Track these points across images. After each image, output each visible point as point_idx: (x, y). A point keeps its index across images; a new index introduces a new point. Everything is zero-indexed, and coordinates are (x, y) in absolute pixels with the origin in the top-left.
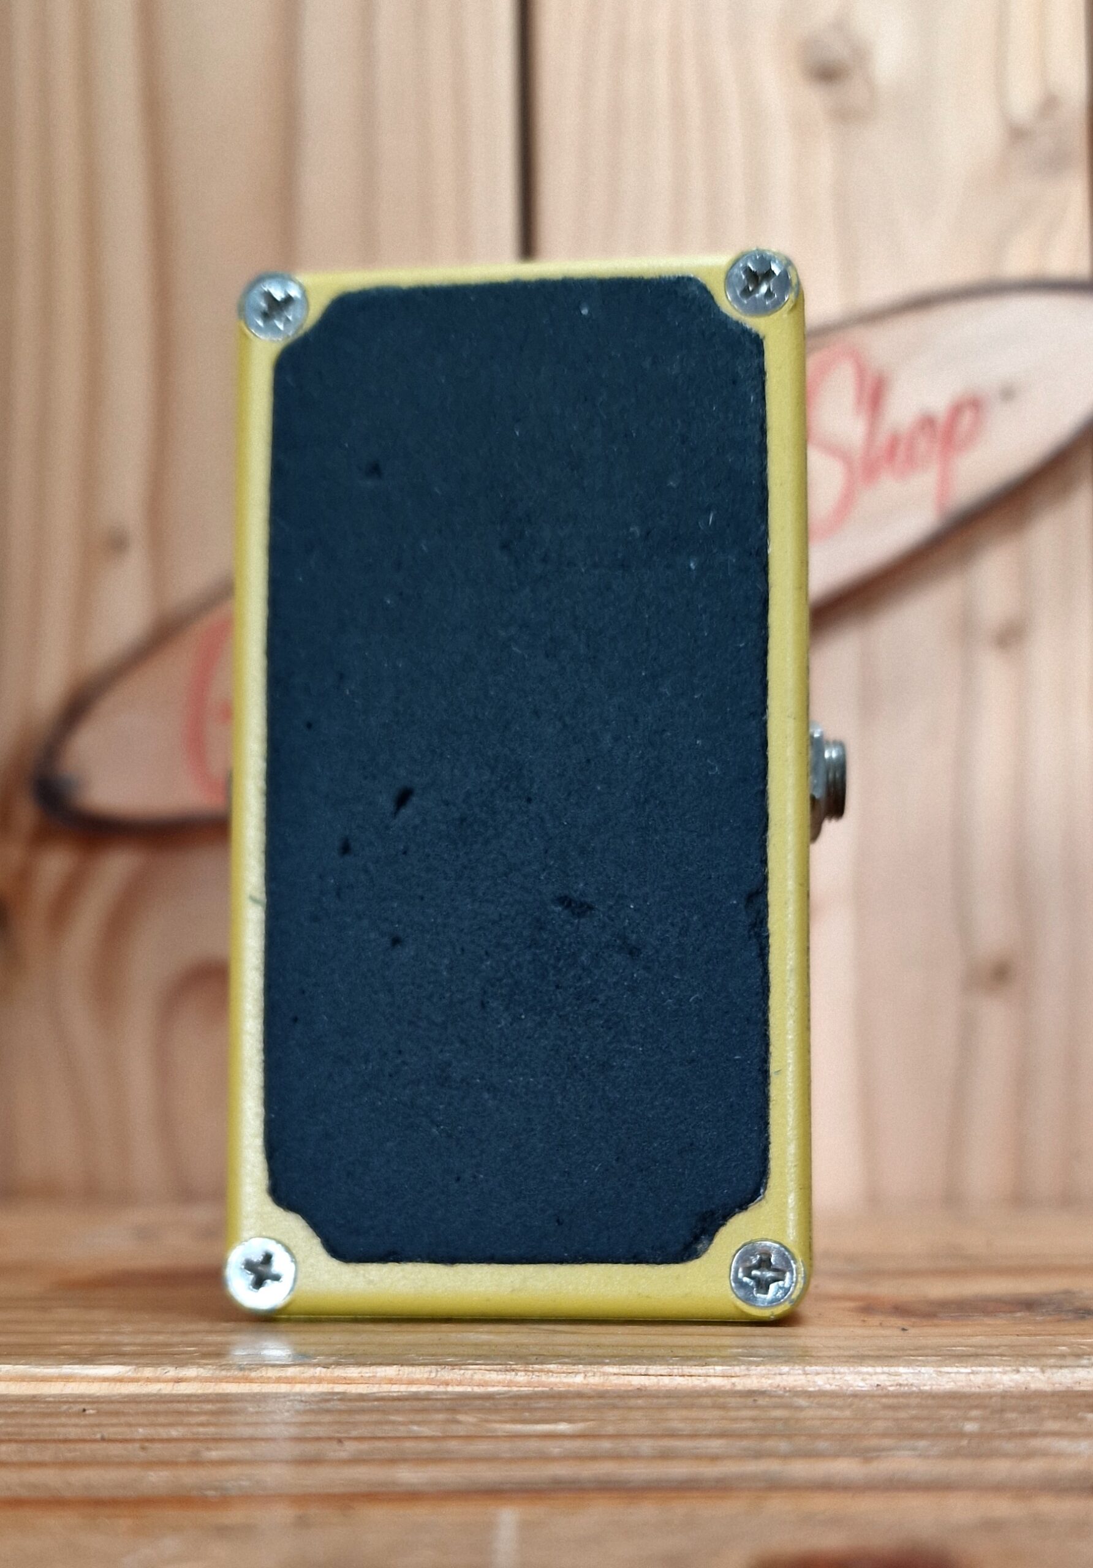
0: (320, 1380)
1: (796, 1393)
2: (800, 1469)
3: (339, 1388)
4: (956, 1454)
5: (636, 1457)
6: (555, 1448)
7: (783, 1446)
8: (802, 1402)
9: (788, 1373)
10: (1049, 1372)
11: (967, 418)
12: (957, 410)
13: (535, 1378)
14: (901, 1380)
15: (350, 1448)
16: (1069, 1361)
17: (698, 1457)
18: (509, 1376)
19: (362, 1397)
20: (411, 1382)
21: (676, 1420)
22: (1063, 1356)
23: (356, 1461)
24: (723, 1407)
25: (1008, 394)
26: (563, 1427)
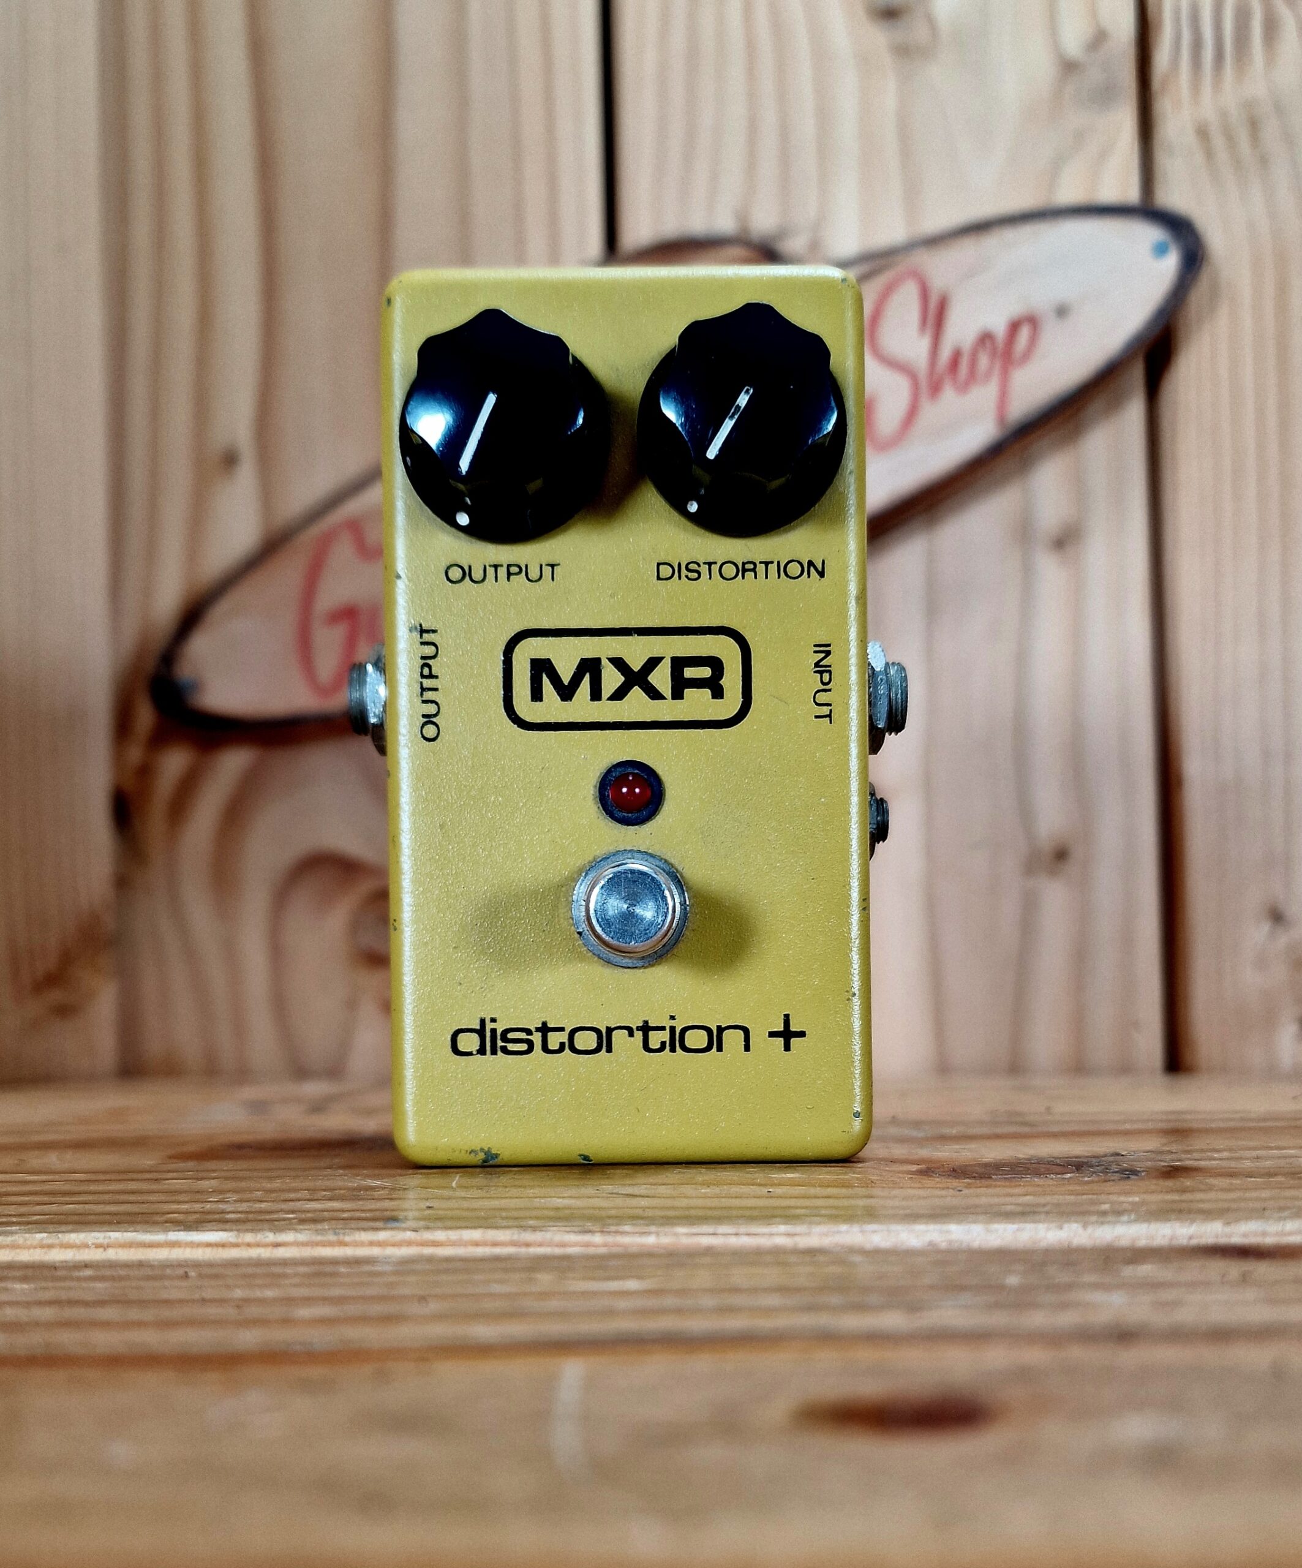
0: (409, 1243)
1: (852, 1250)
2: (851, 1322)
3: (428, 1251)
4: (997, 1305)
5: (697, 1311)
6: (622, 1304)
7: (835, 1299)
8: (857, 1259)
9: (847, 1232)
10: (1090, 1230)
11: (1024, 334)
12: (1014, 327)
13: (610, 1239)
14: (953, 1237)
15: (433, 1306)
16: (1110, 1218)
17: (754, 1311)
18: (587, 1238)
19: (448, 1260)
20: (495, 1244)
21: (739, 1276)
22: (1104, 1213)
23: (438, 1317)
24: (784, 1264)
25: (1062, 311)
26: (632, 1285)
